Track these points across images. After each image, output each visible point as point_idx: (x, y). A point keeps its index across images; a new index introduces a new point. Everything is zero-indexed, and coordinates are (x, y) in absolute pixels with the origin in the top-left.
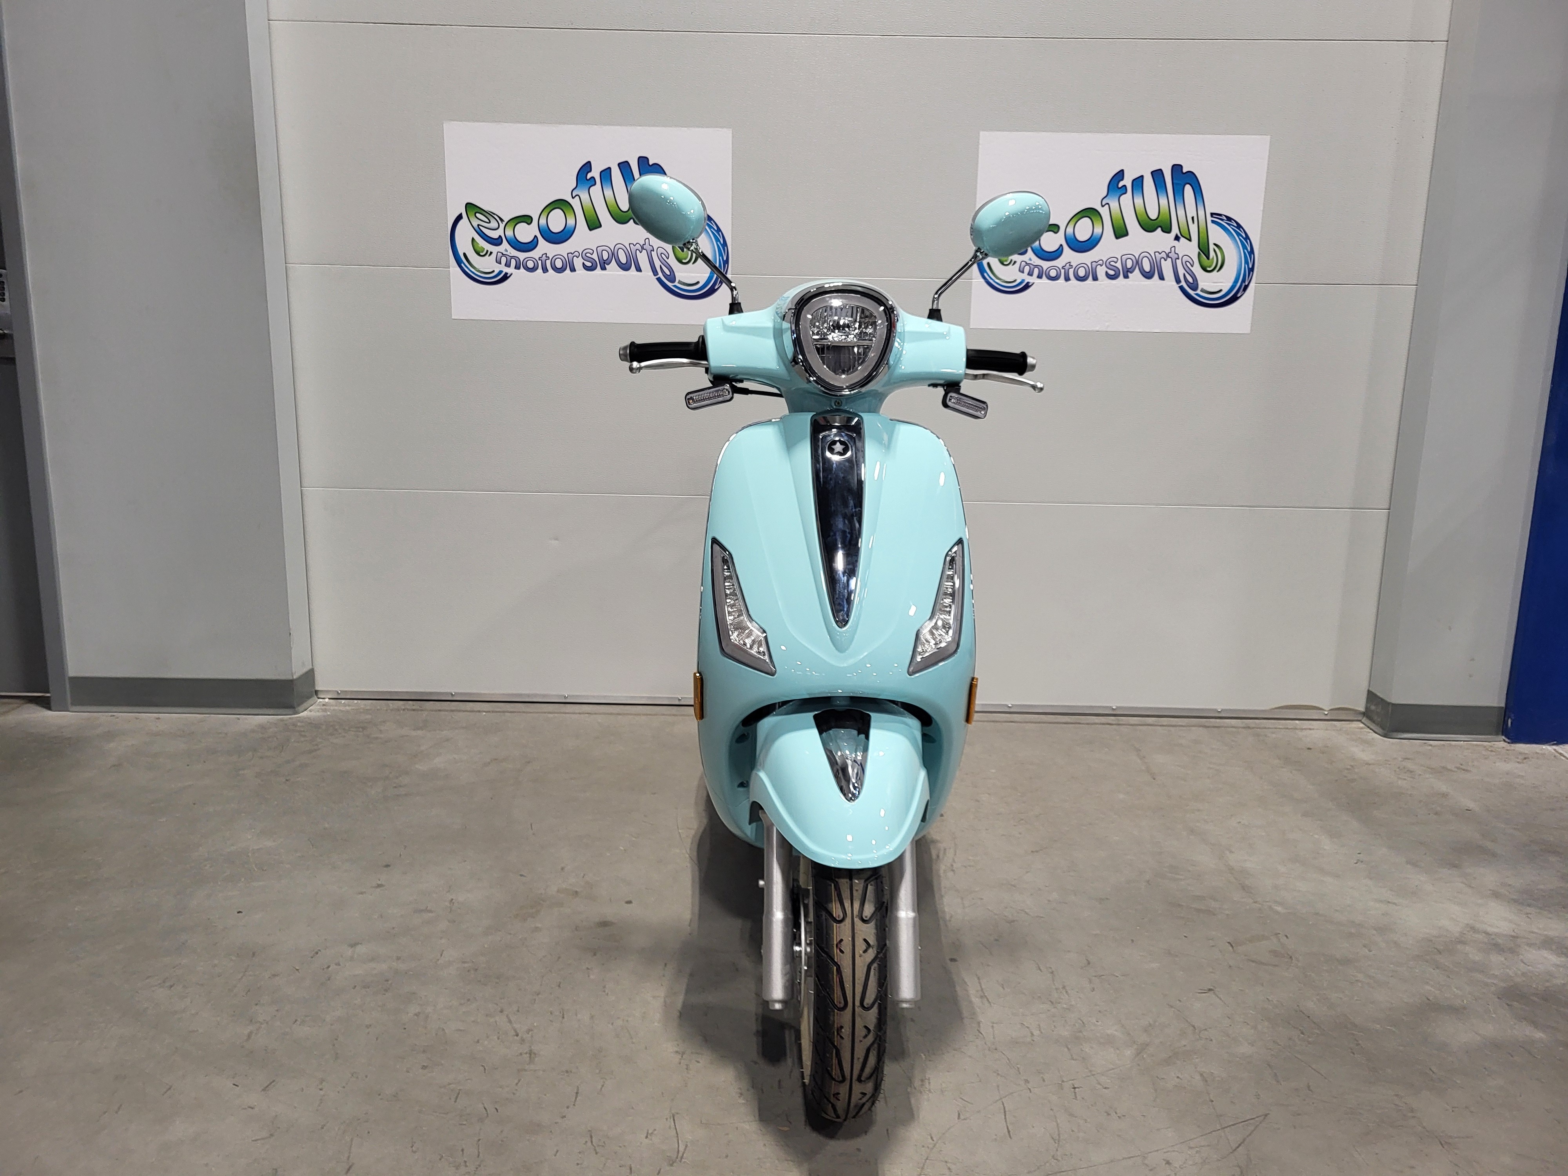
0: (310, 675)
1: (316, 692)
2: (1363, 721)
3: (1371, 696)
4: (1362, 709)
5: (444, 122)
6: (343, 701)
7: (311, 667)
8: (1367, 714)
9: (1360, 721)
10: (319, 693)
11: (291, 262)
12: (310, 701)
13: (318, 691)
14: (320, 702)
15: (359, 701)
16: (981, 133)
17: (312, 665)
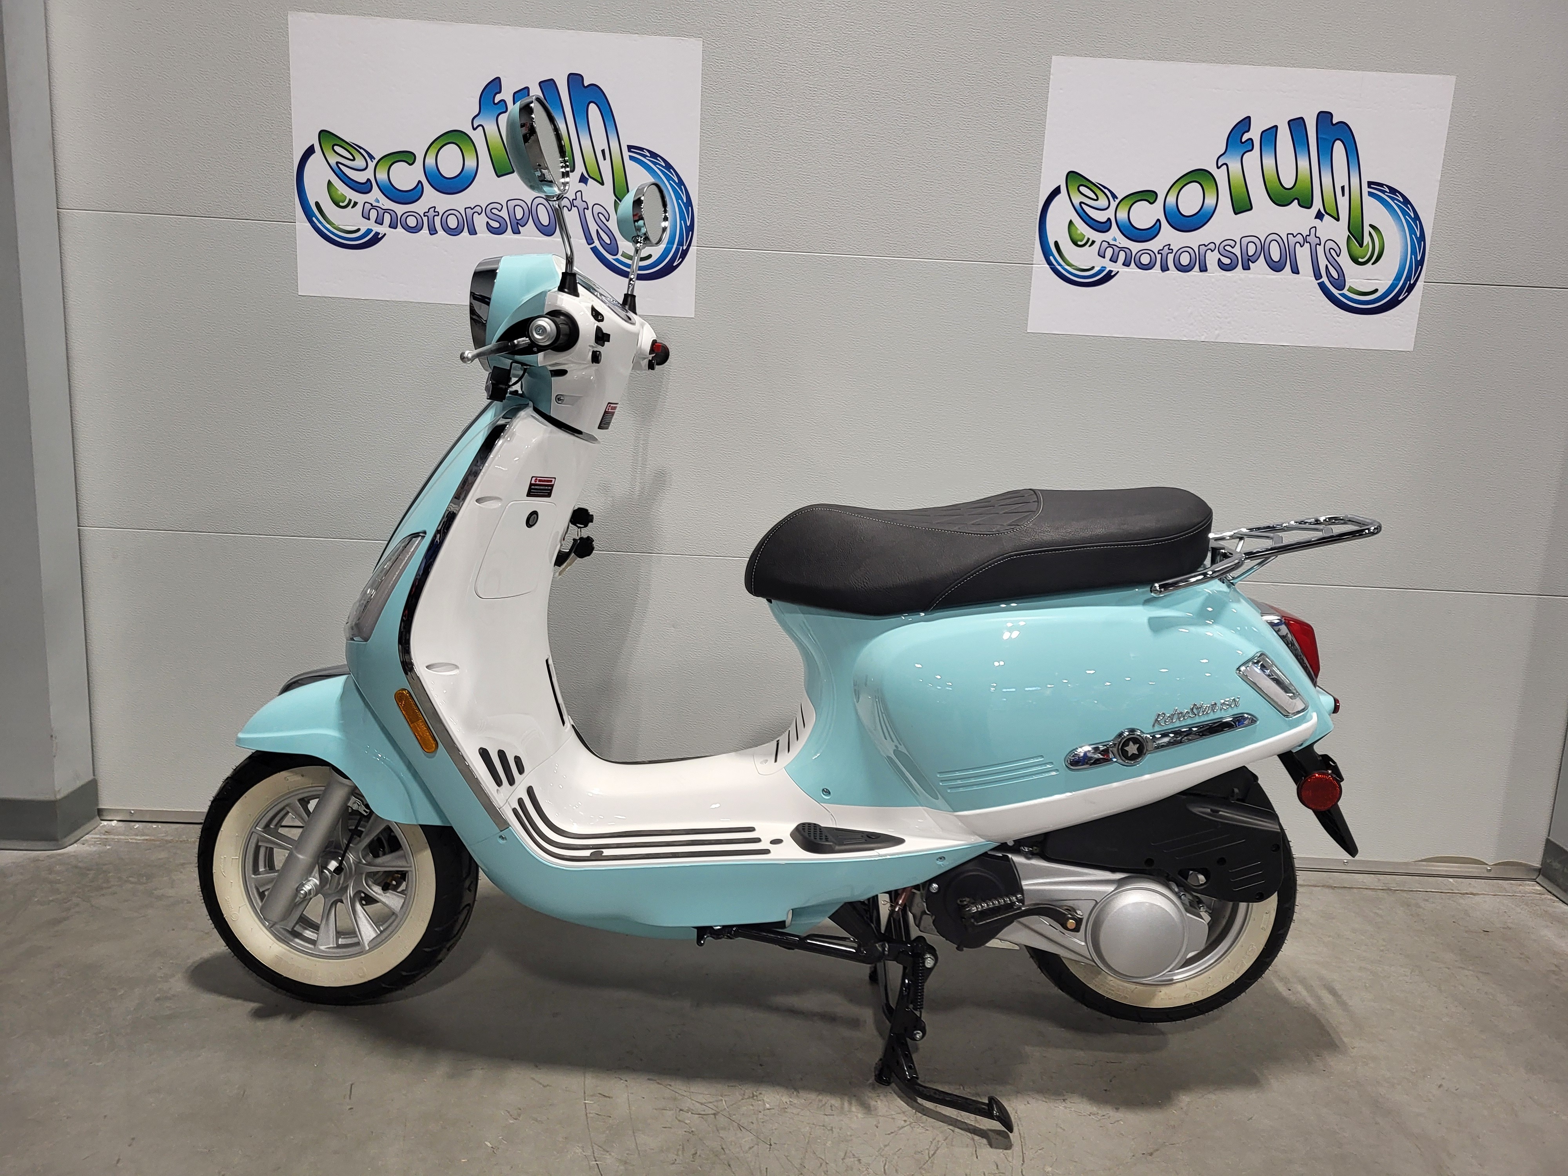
0: (90, 790)
1: (100, 812)
2: (1537, 880)
3: (1551, 848)
4: (1537, 864)
5: (289, 12)
6: (137, 825)
7: (91, 777)
8: (1545, 873)
9: (1534, 880)
10: (104, 813)
11: (64, 207)
12: (88, 826)
13: (102, 809)
14: (104, 826)
15: (160, 825)
16: (1053, 57)
17: (94, 775)
